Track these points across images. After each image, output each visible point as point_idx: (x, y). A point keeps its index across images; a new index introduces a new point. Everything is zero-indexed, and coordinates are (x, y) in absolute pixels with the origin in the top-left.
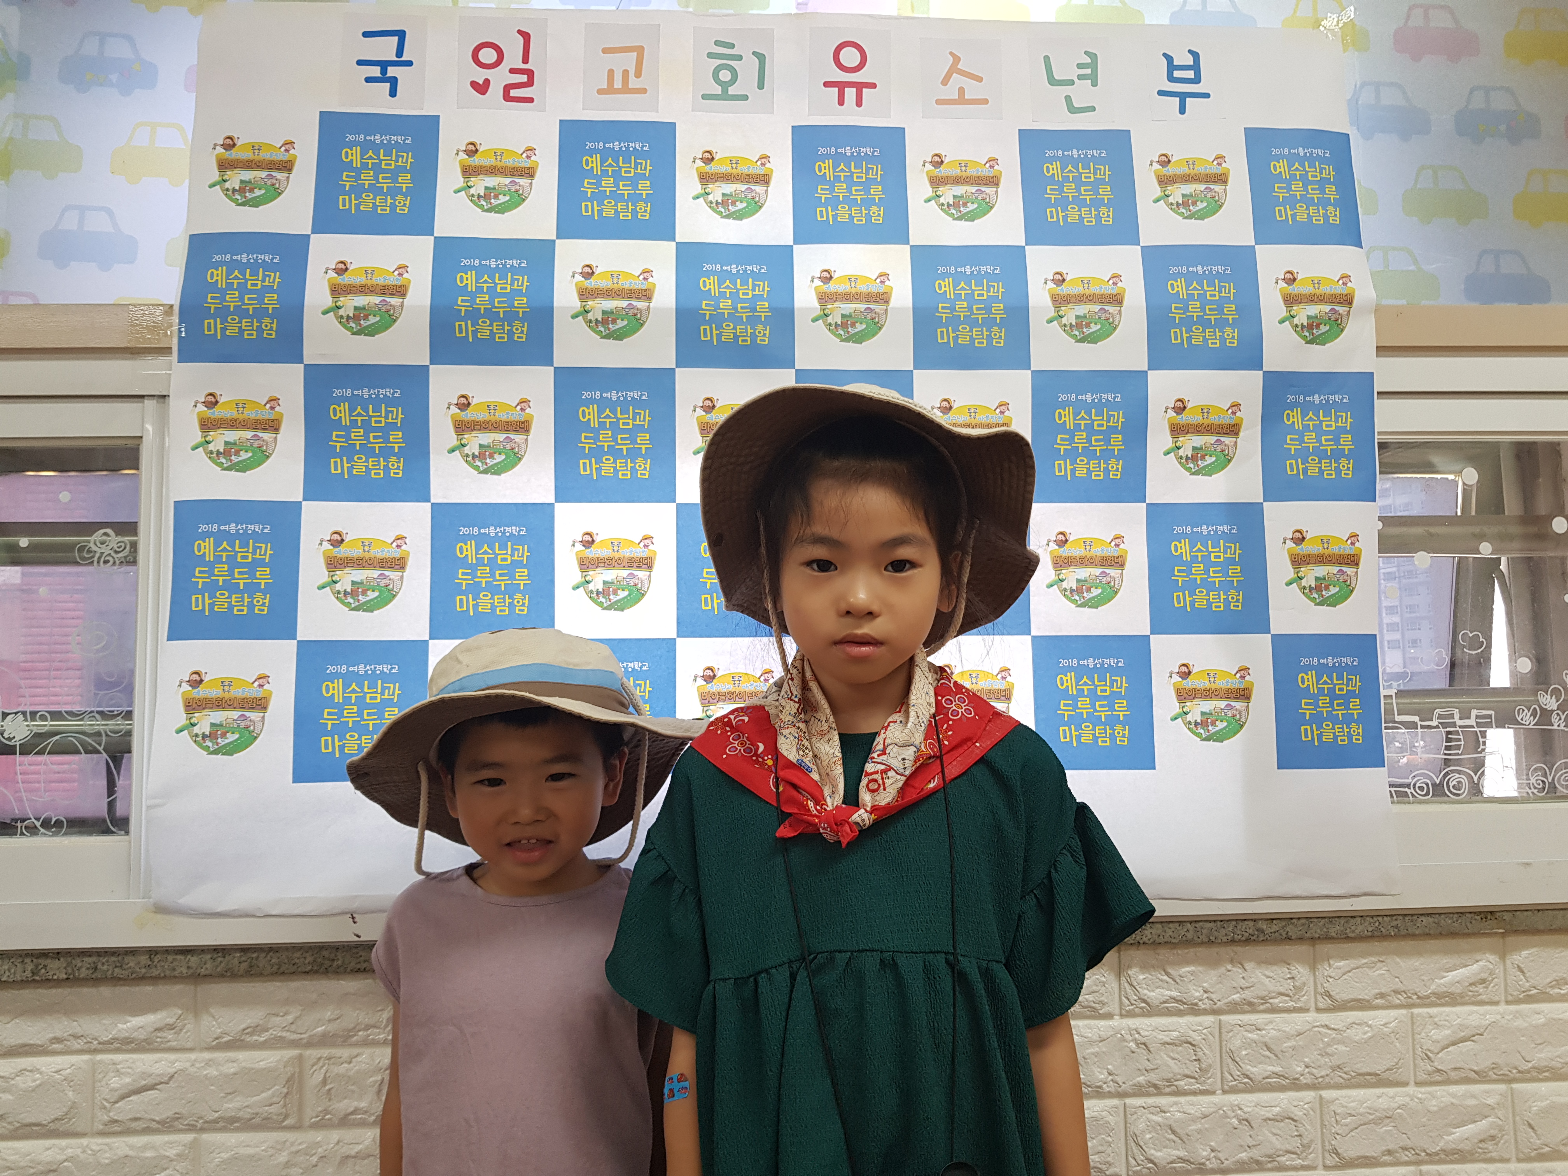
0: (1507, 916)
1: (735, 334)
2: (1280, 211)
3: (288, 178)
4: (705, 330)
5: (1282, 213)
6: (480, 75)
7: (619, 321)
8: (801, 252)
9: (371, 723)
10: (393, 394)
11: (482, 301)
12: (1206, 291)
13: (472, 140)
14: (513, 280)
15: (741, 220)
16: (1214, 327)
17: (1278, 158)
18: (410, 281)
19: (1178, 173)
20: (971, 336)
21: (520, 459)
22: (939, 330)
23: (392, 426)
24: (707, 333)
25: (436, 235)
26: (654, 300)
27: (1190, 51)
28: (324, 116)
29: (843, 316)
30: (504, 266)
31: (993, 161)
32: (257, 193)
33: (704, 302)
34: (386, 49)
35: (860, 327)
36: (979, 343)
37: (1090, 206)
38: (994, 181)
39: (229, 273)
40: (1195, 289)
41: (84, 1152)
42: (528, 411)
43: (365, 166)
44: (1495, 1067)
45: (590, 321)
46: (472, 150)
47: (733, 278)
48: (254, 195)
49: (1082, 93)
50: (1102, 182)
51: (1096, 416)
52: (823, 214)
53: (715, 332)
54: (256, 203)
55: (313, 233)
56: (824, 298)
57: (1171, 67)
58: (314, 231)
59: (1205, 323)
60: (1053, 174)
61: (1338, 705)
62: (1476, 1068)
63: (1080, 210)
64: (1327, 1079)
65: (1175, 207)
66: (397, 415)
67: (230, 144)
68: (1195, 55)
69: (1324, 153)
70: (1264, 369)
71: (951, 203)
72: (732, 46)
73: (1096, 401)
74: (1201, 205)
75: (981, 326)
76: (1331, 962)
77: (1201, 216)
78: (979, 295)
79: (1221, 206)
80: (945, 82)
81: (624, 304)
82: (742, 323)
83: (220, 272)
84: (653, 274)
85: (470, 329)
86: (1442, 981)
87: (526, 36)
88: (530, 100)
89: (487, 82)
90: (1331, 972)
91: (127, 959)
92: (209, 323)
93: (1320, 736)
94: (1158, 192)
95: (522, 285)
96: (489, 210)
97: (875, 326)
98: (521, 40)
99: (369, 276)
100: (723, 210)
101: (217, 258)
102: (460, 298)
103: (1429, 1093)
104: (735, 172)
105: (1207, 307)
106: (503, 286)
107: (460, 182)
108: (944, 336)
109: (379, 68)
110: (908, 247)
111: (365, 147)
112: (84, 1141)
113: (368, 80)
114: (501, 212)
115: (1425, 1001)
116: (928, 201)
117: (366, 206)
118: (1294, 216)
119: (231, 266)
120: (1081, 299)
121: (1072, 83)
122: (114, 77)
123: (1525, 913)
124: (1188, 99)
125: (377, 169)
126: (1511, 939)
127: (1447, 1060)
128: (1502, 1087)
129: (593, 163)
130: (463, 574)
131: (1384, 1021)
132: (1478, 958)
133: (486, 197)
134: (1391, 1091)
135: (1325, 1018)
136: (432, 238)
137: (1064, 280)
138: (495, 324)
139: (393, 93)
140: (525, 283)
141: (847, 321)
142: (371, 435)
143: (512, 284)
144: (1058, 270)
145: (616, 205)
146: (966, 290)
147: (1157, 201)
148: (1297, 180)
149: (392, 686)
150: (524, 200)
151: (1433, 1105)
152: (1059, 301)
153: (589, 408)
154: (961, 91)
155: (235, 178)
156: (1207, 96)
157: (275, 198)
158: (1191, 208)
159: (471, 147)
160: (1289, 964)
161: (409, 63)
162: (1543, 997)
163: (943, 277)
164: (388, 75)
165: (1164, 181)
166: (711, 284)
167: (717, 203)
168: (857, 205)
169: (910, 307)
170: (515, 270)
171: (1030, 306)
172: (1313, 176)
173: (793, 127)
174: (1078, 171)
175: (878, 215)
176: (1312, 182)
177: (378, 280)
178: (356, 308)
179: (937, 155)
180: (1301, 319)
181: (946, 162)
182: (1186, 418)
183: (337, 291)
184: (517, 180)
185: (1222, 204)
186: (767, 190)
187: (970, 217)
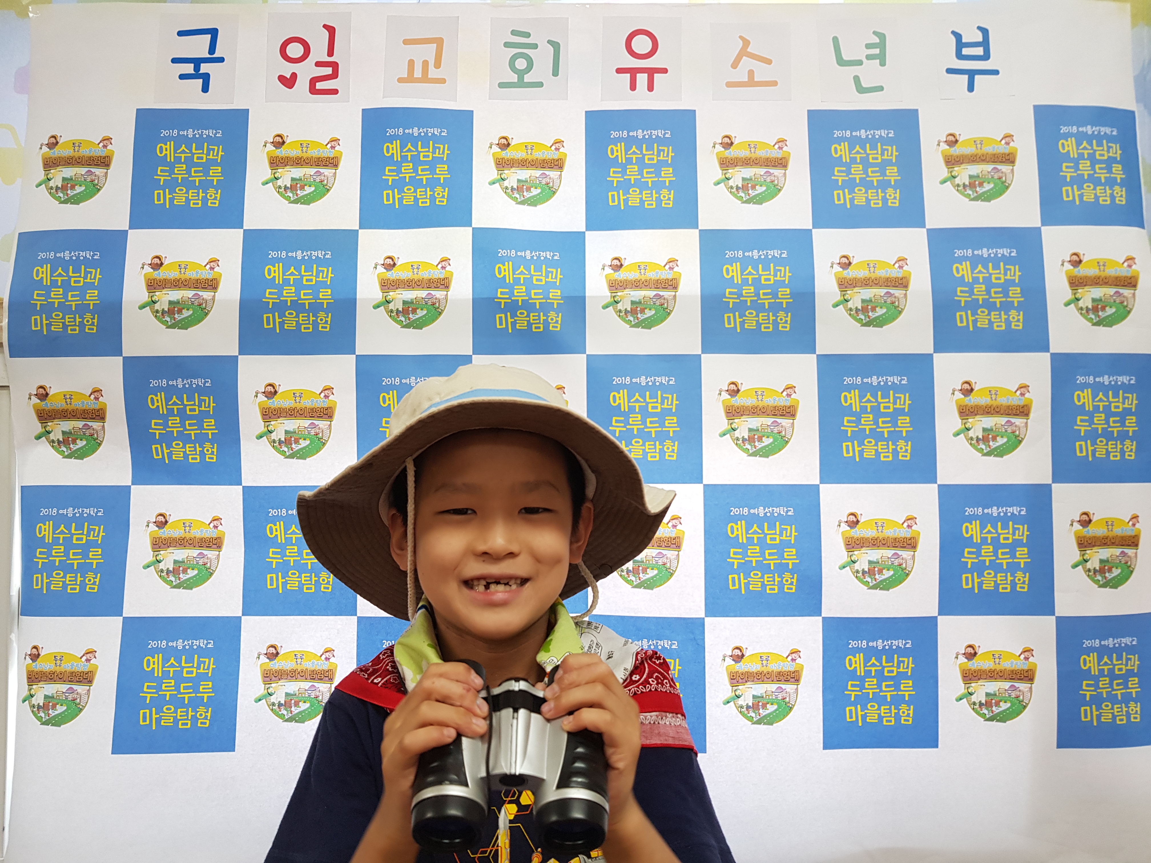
1: (529, 321)
2: (1067, 191)
3: (106, 173)
4: (500, 318)
5: (1070, 193)
6: (287, 70)
7: (418, 311)
8: (593, 238)
9: (187, 696)
10: (204, 384)
11: (289, 293)
12: (991, 274)
13: (279, 133)
14: (318, 272)
15: (536, 206)
16: (999, 310)
17: (1066, 136)
18: (221, 275)
19: (965, 153)
20: (757, 321)
21: (324, 444)
22: (726, 316)
23: (205, 414)
24: (502, 321)
25: (245, 228)
26: (451, 289)
27: (979, 28)
28: (142, 115)
29: (633, 303)
30: (310, 257)
31: (781, 142)
32: (78, 189)
33: (499, 290)
34: (199, 46)
35: (649, 313)
36: (765, 328)
37: (877, 188)
38: (782, 163)
39: (53, 271)
40: (980, 272)
42: (332, 398)
43: (178, 160)
45: (392, 311)
46: (279, 142)
47: (527, 263)
48: (75, 192)
49: (870, 73)
50: (889, 163)
51: (882, 398)
52: (615, 198)
53: (510, 320)
54: (76, 200)
55: (130, 228)
56: (614, 286)
57: (960, 44)
58: (133, 225)
59: (990, 306)
60: (841, 156)
61: (1118, 685)
63: (866, 192)
65: (962, 188)
66: (210, 404)
67: (53, 143)
68: (985, 32)
69: (1112, 131)
70: (1051, 351)
71: (740, 186)
72: (528, 35)
73: (882, 383)
74: (988, 187)
75: (768, 311)
77: (987, 197)
78: (766, 280)
79: (1007, 188)
80: (735, 65)
81: (422, 294)
82: (535, 311)
83: (45, 269)
84: (451, 263)
85: (277, 320)
87: (331, 30)
88: (335, 92)
89: (294, 76)
92: (36, 319)
93: (1099, 717)
94: (945, 172)
95: (327, 277)
96: (296, 202)
97: (664, 312)
98: (327, 34)
99: (183, 270)
100: (518, 196)
101: (42, 255)
102: (268, 291)
104: (530, 157)
105: (993, 290)
106: (309, 278)
107: (268, 173)
108: (731, 321)
109: (192, 65)
110: (697, 232)
111: (179, 141)
113: (182, 77)
114: (307, 203)
116: (717, 183)
117: (180, 200)
118: (1081, 196)
119: (55, 264)
120: (867, 283)
121: (860, 63)
124: (976, 77)
125: (189, 163)
129: (394, 149)
130: (274, 553)
133: (293, 188)
136: (242, 230)
137: (850, 263)
138: (301, 315)
139: (205, 89)
140: (330, 275)
141: (637, 308)
142: (187, 422)
143: (317, 276)
144: (845, 254)
145: (415, 192)
146: (753, 274)
147: (944, 182)
148: (1084, 159)
149: (207, 660)
150: (328, 190)
152: (845, 285)
153: (389, 394)
154: (751, 73)
155: (60, 175)
156: (996, 72)
157: (95, 194)
158: (978, 189)
159: (279, 139)
161: (221, 60)
163: (731, 261)
164: (201, 72)
165: (951, 162)
166: (505, 271)
167: (513, 189)
168: (648, 188)
169: (699, 294)
170: (320, 262)
171: (816, 291)
172: (1101, 155)
173: (586, 112)
174: (866, 152)
175: (668, 198)
176: (1100, 162)
177: (191, 274)
178: (170, 303)
179: (727, 137)
180: (1086, 302)
181: (735, 143)
182: (973, 400)
183: (153, 285)
184: (322, 171)
185: (1010, 185)
186: (561, 175)
187: (759, 200)
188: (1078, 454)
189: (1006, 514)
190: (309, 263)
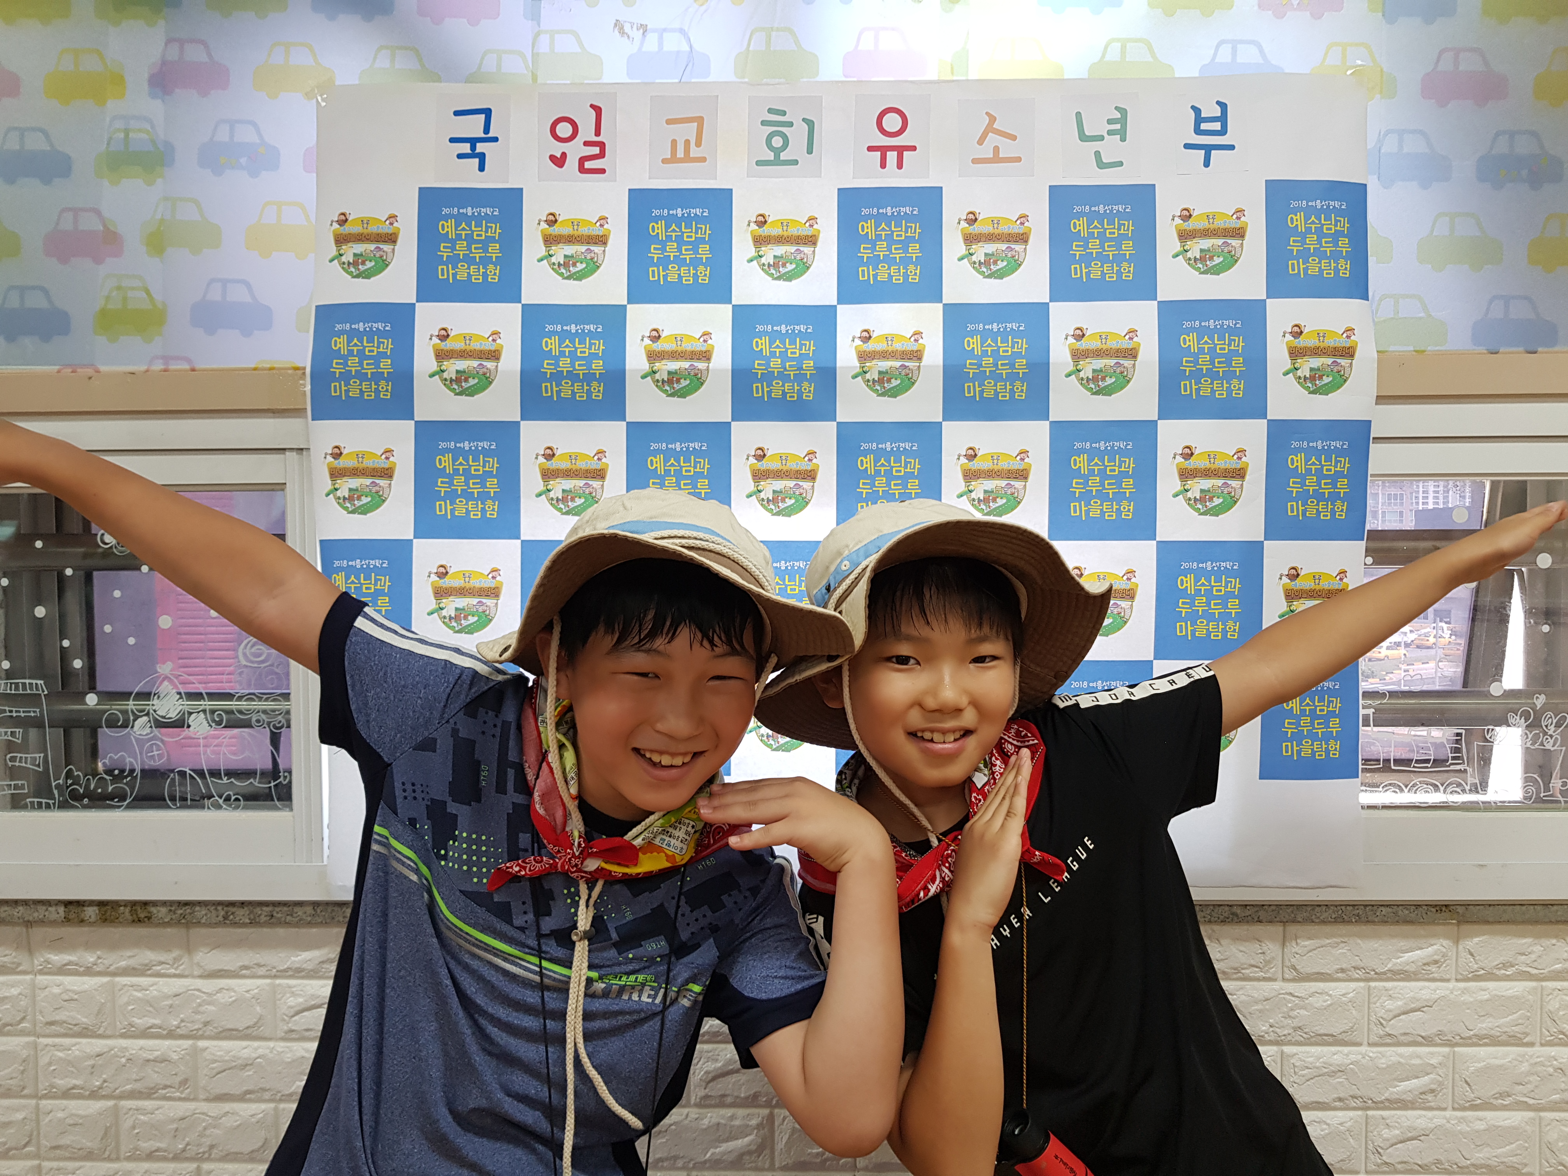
0: (1460, 910)
1: (783, 391)
3: (393, 250)
4: (757, 387)
5: (1295, 267)
6: (558, 149)
7: (682, 381)
8: (844, 312)
10: (489, 447)
11: (564, 364)
12: (1216, 345)
13: (552, 211)
14: (591, 345)
15: (791, 281)
16: (1222, 379)
17: (1295, 211)
18: (502, 346)
19: (1198, 227)
20: (995, 390)
21: (597, 502)
22: (966, 385)
23: (489, 474)
24: (759, 390)
25: (523, 302)
26: (713, 360)
27: (1218, 103)
28: (424, 193)
29: (880, 373)
30: (583, 330)
31: (1023, 217)
32: (369, 264)
33: (757, 362)
34: (474, 126)
35: (895, 383)
36: (1002, 396)
37: (1112, 262)
38: (1023, 238)
39: (349, 341)
40: (1206, 343)
41: (271, 1052)
42: (604, 460)
44: (1440, 1033)
45: (658, 381)
46: (552, 221)
47: (782, 337)
48: (365, 268)
49: (1111, 148)
50: (1125, 237)
51: (1109, 462)
52: (865, 273)
53: (766, 389)
54: (367, 275)
55: (417, 302)
56: (863, 357)
57: (1199, 119)
58: (418, 300)
59: (1213, 375)
60: (1079, 230)
61: (1318, 724)
62: (1423, 1034)
63: (1102, 266)
64: (1289, 1038)
65: (1193, 262)
66: (493, 464)
67: (343, 220)
68: (1223, 106)
69: (1341, 205)
70: (1269, 418)
71: (983, 261)
72: (784, 113)
73: (1109, 448)
74: (1217, 260)
75: (1005, 381)
76: (1298, 941)
77: (1216, 271)
78: (1004, 351)
79: (1236, 261)
80: (981, 142)
81: (686, 365)
82: (790, 381)
83: (341, 340)
84: (712, 336)
85: (555, 389)
86: (1398, 961)
87: (598, 110)
88: (603, 171)
89: (564, 155)
90: (1296, 949)
91: (296, 909)
92: (335, 386)
93: (1299, 752)
94: (1177, 247)
95: (599, 349)
96: (568, 278)
97: (908, 381)
98: (594, 113)
99: (468, 342)
100: (774, 272)
101: (338, 327)
102: (546, 362)
103: (1380, 1053)
104: (785, 234)
105: (1216, 360)
106: (582, 350)
107: (542, 251)
108: (971, 390)
109: (468, 145)
110: (940, 306)
111: (459, 219)
112: (271, 1044)
113: (460, 156)
114: (579, 279)
115: (1381, 976)
117: (462, 276)
118: (1306, 270)
119: (352, 334)
120: (1098, 353)
121: (1101, 138)
122: (243, 160)
123: (1478, 907)
124: (1213, 152)
125: (469, 239)
126: (1465, 928)
127: (1397, 1027)
128: (1446, 1050)
129: (658, 228)
131: (1344, 991)
132: (1432, 942)
133: (566, 265)
134: (1346, 1049)
135: (1291, 987)
136: (520, 305)
137: (1083, 335)
138: (576, 384)
139: (482, 167)
140: (601, 347)
141: (884, 377)
142: (471, 481)
143: (590, 348)
144: (1079, 326)
145: (679, 270)
146: (993, 346)
147: (1176, 256)
148: (1312, 233)
150: (598, 267)
151: (1382, 1063)
152: (1078, 355)
153: (656, 457)
154: (996, 149)
155: (351, 251)
156: (1232, 147)
157: (384, 270)
158: (1208, 263)
159: (551, 218)
160: (1260, 941)
161: (496, 139)
162: (1490, 976)
163: (972, 334)
164: (478, 151)
165: (1184, 236)
166: (762, 344)
167: (769, 265)
168: (896, 264)
169: (941, 363)
170: (592, 335)
171: (1051, 361)
172: (1328, 229)
173: (839, 189)
174: (1103, 227)
175: (914, 273)
176: (1326, 236)
177: (475, 345)
178: (458, 372)
179: (971, 213)
180: (1304, 372)
181: (979, 219)
182: (1193, 463)
183: (441, 355)
184: (592, 248)
185: (1239, 258)
186: (814, 251)
187: (999, 275)
188: (1290, 514)
189: (1219, 568)
190: (582, 336)
